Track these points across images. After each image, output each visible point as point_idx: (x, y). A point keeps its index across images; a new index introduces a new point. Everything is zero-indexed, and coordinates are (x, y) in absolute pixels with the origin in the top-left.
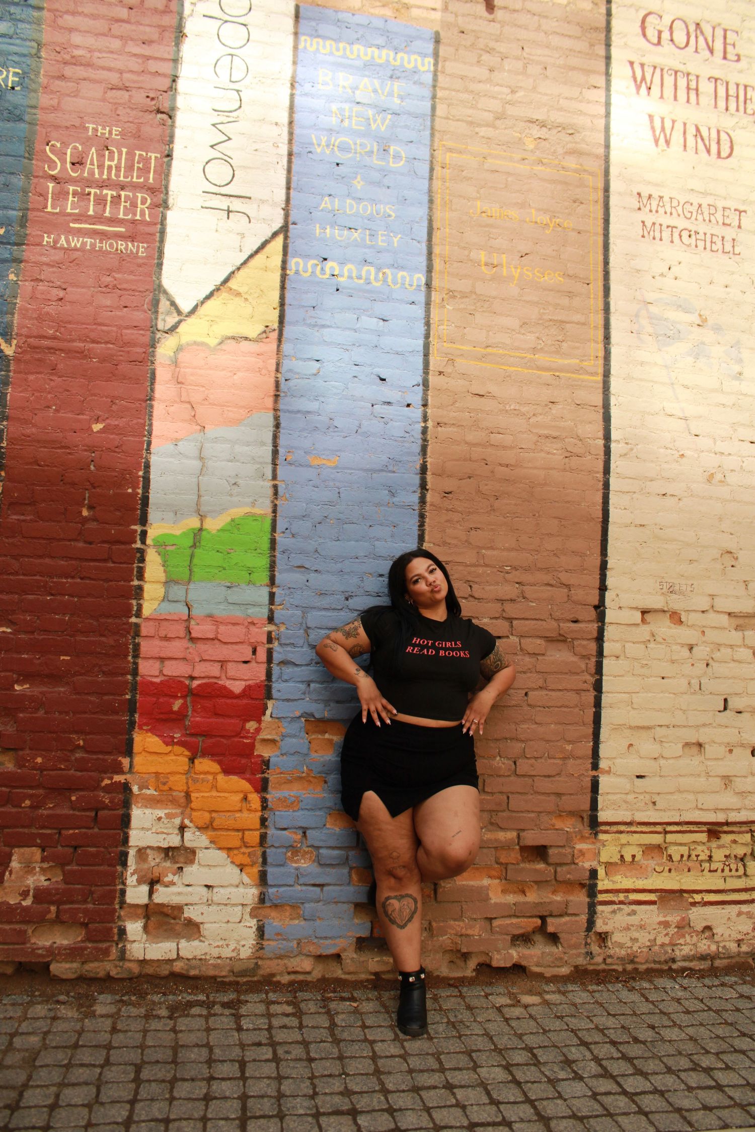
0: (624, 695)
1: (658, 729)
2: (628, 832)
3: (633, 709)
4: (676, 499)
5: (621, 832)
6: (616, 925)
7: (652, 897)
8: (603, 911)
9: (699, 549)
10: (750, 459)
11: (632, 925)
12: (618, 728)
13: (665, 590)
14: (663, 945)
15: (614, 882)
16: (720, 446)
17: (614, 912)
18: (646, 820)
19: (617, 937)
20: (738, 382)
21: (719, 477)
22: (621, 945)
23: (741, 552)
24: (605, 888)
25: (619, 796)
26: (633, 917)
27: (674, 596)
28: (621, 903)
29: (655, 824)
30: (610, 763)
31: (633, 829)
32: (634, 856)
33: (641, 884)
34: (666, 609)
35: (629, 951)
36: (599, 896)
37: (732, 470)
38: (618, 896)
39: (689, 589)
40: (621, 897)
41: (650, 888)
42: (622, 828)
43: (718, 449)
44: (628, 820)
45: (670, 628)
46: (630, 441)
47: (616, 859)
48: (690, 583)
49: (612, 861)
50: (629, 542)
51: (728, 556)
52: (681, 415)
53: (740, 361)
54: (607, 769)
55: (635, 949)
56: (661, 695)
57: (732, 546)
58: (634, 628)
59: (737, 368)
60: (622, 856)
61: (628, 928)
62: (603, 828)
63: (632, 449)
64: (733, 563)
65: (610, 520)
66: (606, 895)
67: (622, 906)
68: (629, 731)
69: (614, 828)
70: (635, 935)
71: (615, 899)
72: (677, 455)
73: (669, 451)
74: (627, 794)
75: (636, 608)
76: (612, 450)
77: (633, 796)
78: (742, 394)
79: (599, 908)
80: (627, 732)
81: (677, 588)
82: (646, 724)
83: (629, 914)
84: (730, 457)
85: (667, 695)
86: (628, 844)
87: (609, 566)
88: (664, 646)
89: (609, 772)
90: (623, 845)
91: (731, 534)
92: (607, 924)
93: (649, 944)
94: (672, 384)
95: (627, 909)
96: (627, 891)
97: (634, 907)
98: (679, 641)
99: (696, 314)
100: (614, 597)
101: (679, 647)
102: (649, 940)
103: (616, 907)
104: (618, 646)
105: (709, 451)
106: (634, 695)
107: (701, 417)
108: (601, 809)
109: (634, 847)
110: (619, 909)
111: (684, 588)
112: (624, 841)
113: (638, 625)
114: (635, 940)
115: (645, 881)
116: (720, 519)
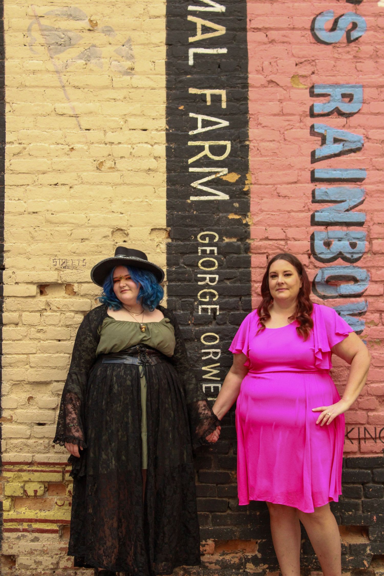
0: (21, 356)
1: (55, 384)
2: (29, 471)
3: (31, 367)
4: (68, 187)
5: (24, 471)
6: (21, 550)
7: (54, 527)
8: (9, 538)
9: (90, 229)
10: (139, 145)
11: (36, 550)
12: (18, 384)
13: (58, 266)
14: (65, 569)
15: (18, 513)
16: (111, 137)
17: (18, 538)
18: (46, 461)
19: (22, 560)
20: (128, 77)
21: (109, 164)
22: (27, 568)
23: (131, 228)
24: (10, 517)
25: (20, 440)
26: (36, 543)
27: (68, 271)
28: (25, 530)
29: (54, 464)
30: (11, 412)
31: (34, 468)
32: (36, 492)
33: (42, 515)
34: (60, 282)
35: (34, 572)
36: (5, 524)
37: (122, 157)
38: (22, 525)
39: (81, 263)
40: (25, 525)
41: (52, 518)
42: (25, 467)
43: (107, 140)
44: (30, 461)
45: (64, 297)
46: (23, 142)
47: (19, 493)
48: (82, 258)
49: (15, 494)
50: (23, 228)
51: (119, 233)
52: (71, 113)
53: (131, 57)
54: (9, 417)
55: (39, 570)
56: (57, 355)
57: (122, 224)
58: (29, 300)
59: (128, 64)
60: (25, 491)
61: (31, 553)
62: (6, 467)
63: (25, 148)
64: (125, 239)
65: (5, 210)
66: (11, 523)
67: (25, 534)
68: (29, 386)
69: (17, 468)
70: (39, 558)
71: (20, 527)
72: (67, 148)
73: (60, 146)
74: (27, 438)
75: (32, 283)
76: (6, 151)
77: (33, 440)
78: (133, 88)
79: (6, 534)
80: (28, 387)
81: (70, 263)
82: (43, 380)
83: (32, 541)
84: (120, 146)
85: (62, 355)
86: (30, 481)
87: (5, 249)
88: (58, 314)
89: (10, 420)
90: (26, 482)
91: (122, 213)
92: (12, 548)
93: (52, 567)
94: (64, 87)
95: (30, 536)
96: (30, 521)
97: (36, 535)
98: (72, 309)
99: (87, 20)
100: (11, 274)
101: (73, 314)
102: (52, 564)
103: (20, 534)
104: (16, 315)
105: (100, 143)
106: (31, 356)
107: (91, 113)
108: (6, 451)
109: (36, 483)
110: (23, 536)
111: (76, 263)
112: (25, 479)
113: (33, 297)
114: (39, 563)
115: (47, 513)
116: (111, 201)
